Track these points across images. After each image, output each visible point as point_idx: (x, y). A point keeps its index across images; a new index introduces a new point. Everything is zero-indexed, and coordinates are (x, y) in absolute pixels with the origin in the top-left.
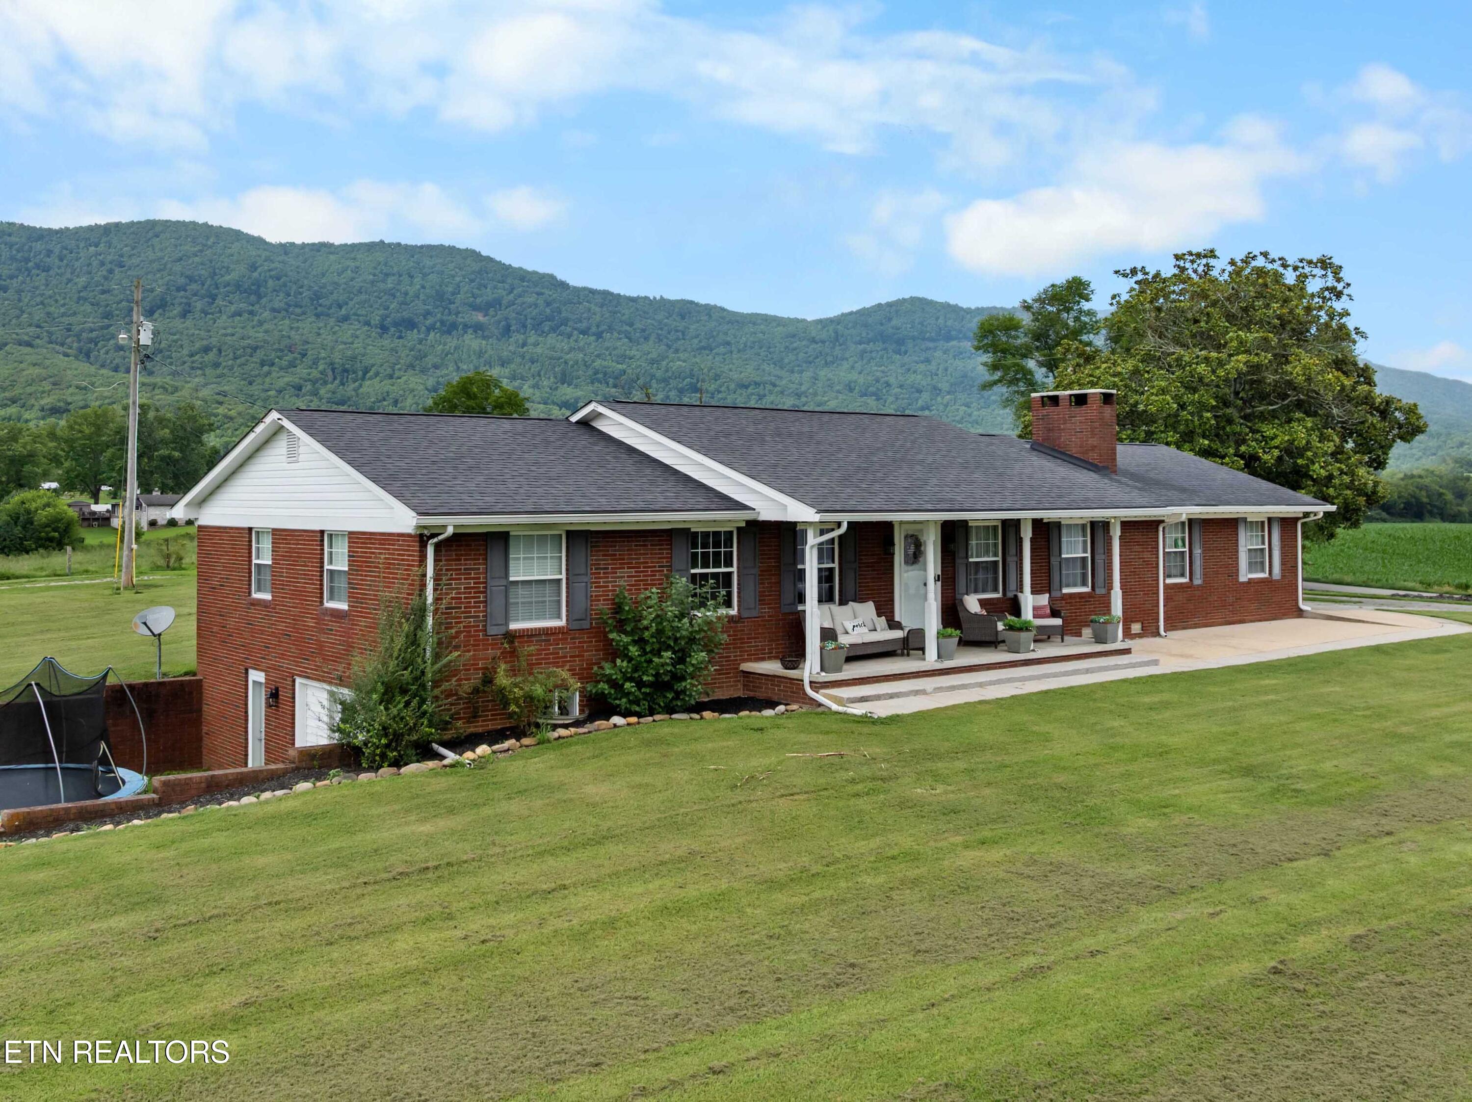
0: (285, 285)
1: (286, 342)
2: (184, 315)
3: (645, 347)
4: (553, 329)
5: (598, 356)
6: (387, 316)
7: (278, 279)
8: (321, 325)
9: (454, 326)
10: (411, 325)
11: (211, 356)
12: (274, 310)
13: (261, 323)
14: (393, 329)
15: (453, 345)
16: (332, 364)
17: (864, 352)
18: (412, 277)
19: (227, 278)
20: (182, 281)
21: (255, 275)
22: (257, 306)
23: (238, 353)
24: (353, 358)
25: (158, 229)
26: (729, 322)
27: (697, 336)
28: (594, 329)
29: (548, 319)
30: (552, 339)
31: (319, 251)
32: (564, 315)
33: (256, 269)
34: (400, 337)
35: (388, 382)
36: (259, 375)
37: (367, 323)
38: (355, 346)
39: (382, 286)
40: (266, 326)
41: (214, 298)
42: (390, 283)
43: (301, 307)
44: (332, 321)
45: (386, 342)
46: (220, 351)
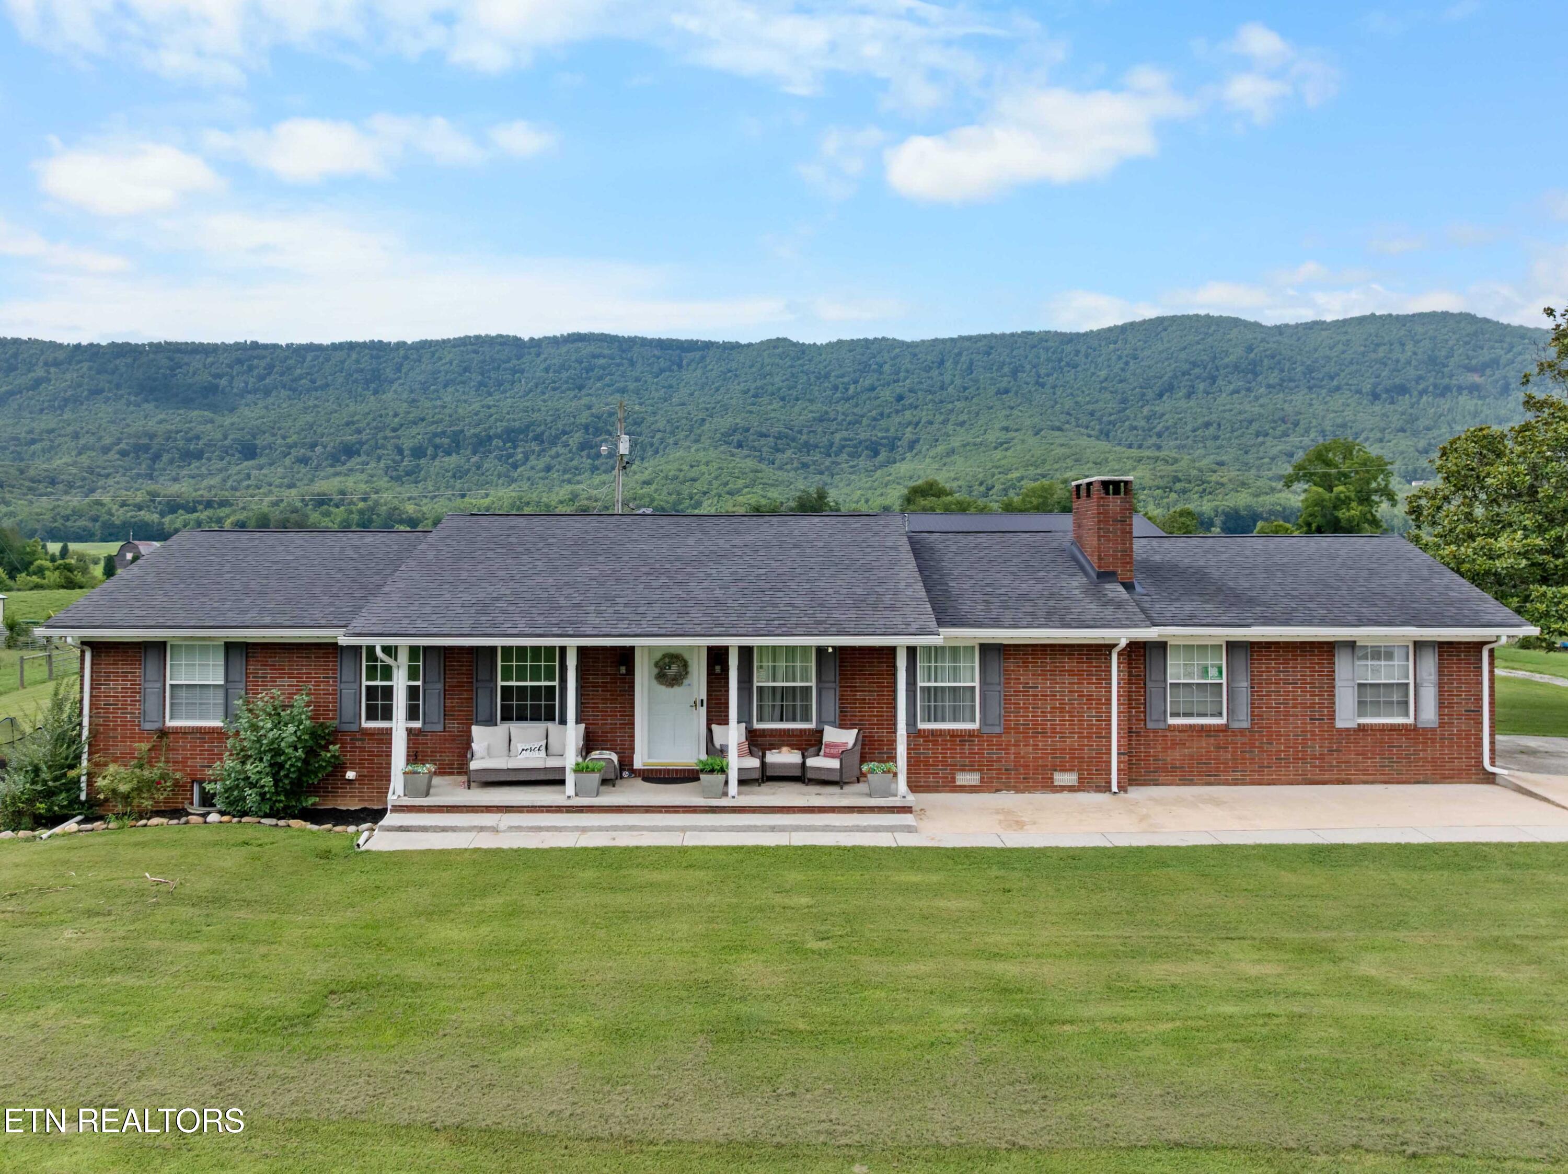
1: (1280, 414)
2: (1188, 396)
6: (1379, 384)
8: (1313, 396)
9: (1447, 388)
10: (1403, 390)
11: (1212, 430)
12: (1269, 386)
13: (1257, 398)
14: (1384, 396)
15: (1447, 406)
20: (1186, 367)
25: (1166, 324)
38: (1345, 413)
39: (1373, 356)
40: (1261, 401)
41: (1214, 379)
42: (1381, 352)
43: (1295, 381)
44: (1324, 391)
45: (1377, 408)
46: (1219, 425)
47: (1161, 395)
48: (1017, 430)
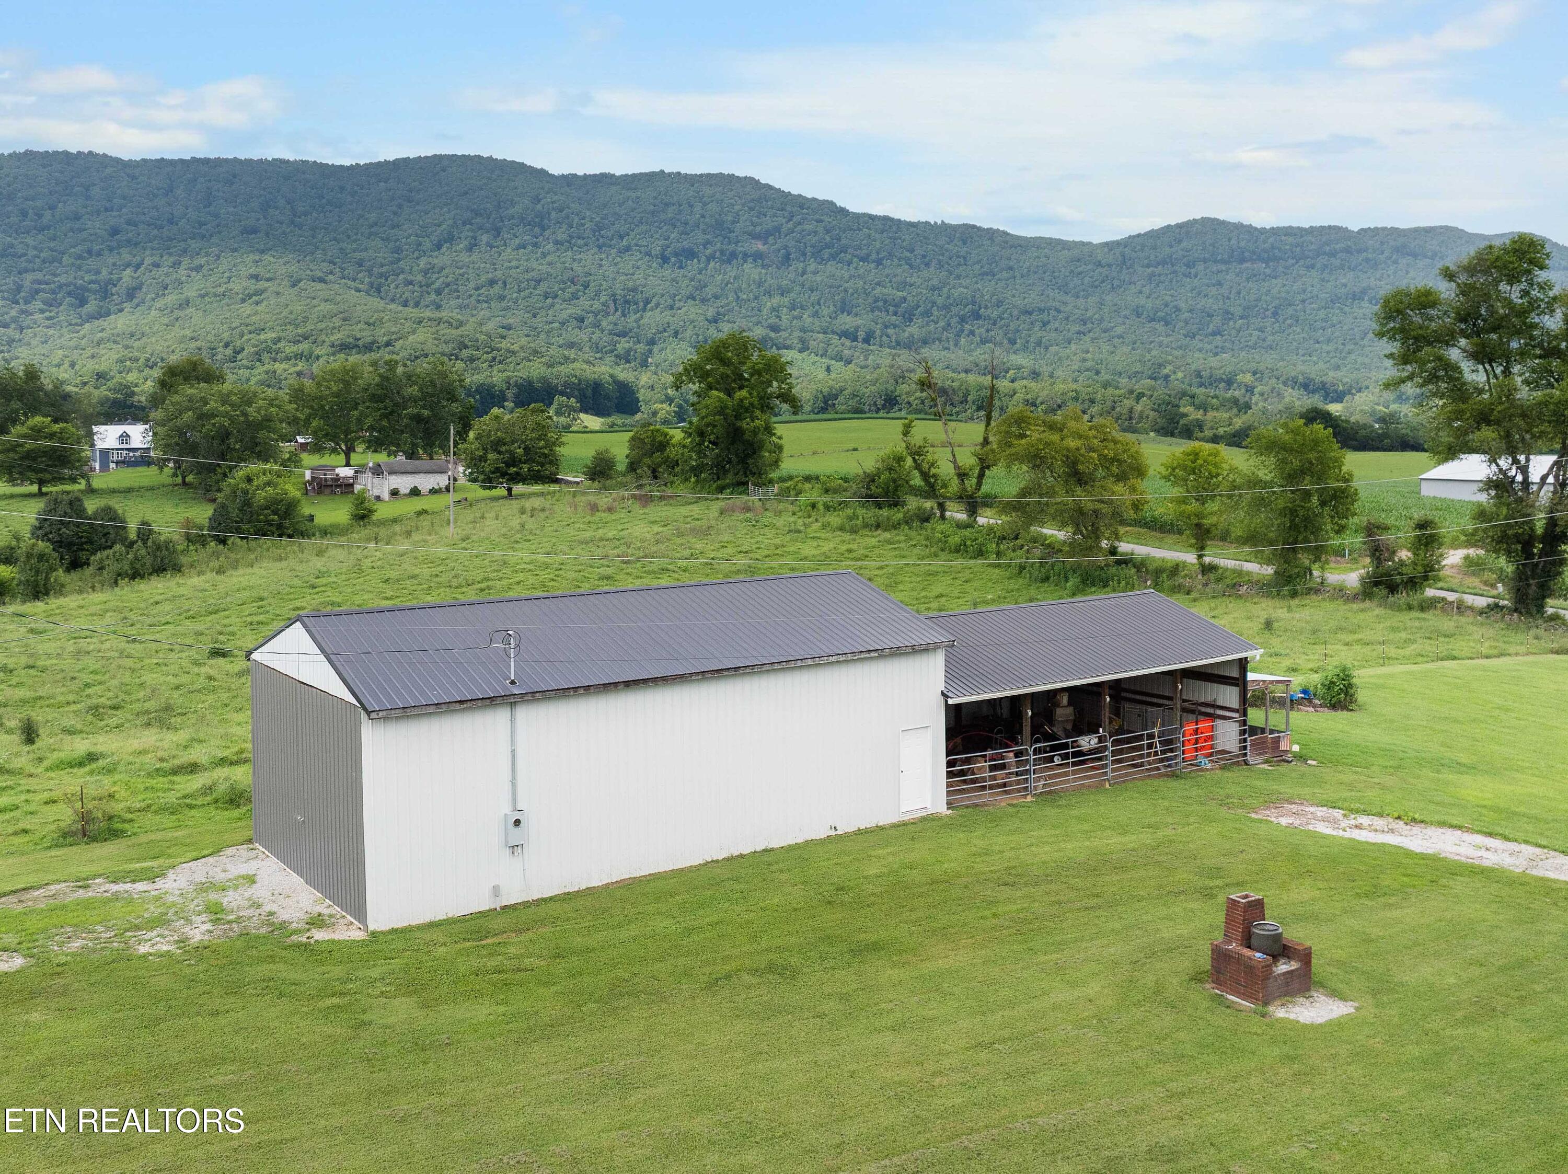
0: (568, 217)
1: (569, 274)
2: (470, 249)
3: (925, 273)
4: (833, 257)
5: (878, 284)
6: (668, 246)
7: (561, 211)
8: (603, 256)
9: (733, 255)
10: (691, 254)
11: (497, 289)
12: (557, 243)
13: (544, 255)
14: (673, 260)
15: (733, 274)
16: (614, 295)
17: (1153, 275)
18: (691, 206)
19: (511, 211)
20: (468, 214)
21: (539, 207)
22: (541, 239)
23: (523, 285)
24: (634, 290)
25: (444, 163)
26: (1011, 247)
27: (979, 262)
28: (874, 256)
29: (827, 246)
30: (831, 267)
31: (600, 182)
32: (844, 241)
33: (539, 201)
34: (681, 267)
35: (669, 312)
36: (542, 307)
37: (648, 254)
38: (636, 277)
39: (663, 216)
40: (549, 258)
41: (498, 231)
42: (671, 212)
43: (584, 238)
44: (613, 252)
45: (667, 272)
46: (505, 283)
47: (439, 247)
48: (268, 280)
